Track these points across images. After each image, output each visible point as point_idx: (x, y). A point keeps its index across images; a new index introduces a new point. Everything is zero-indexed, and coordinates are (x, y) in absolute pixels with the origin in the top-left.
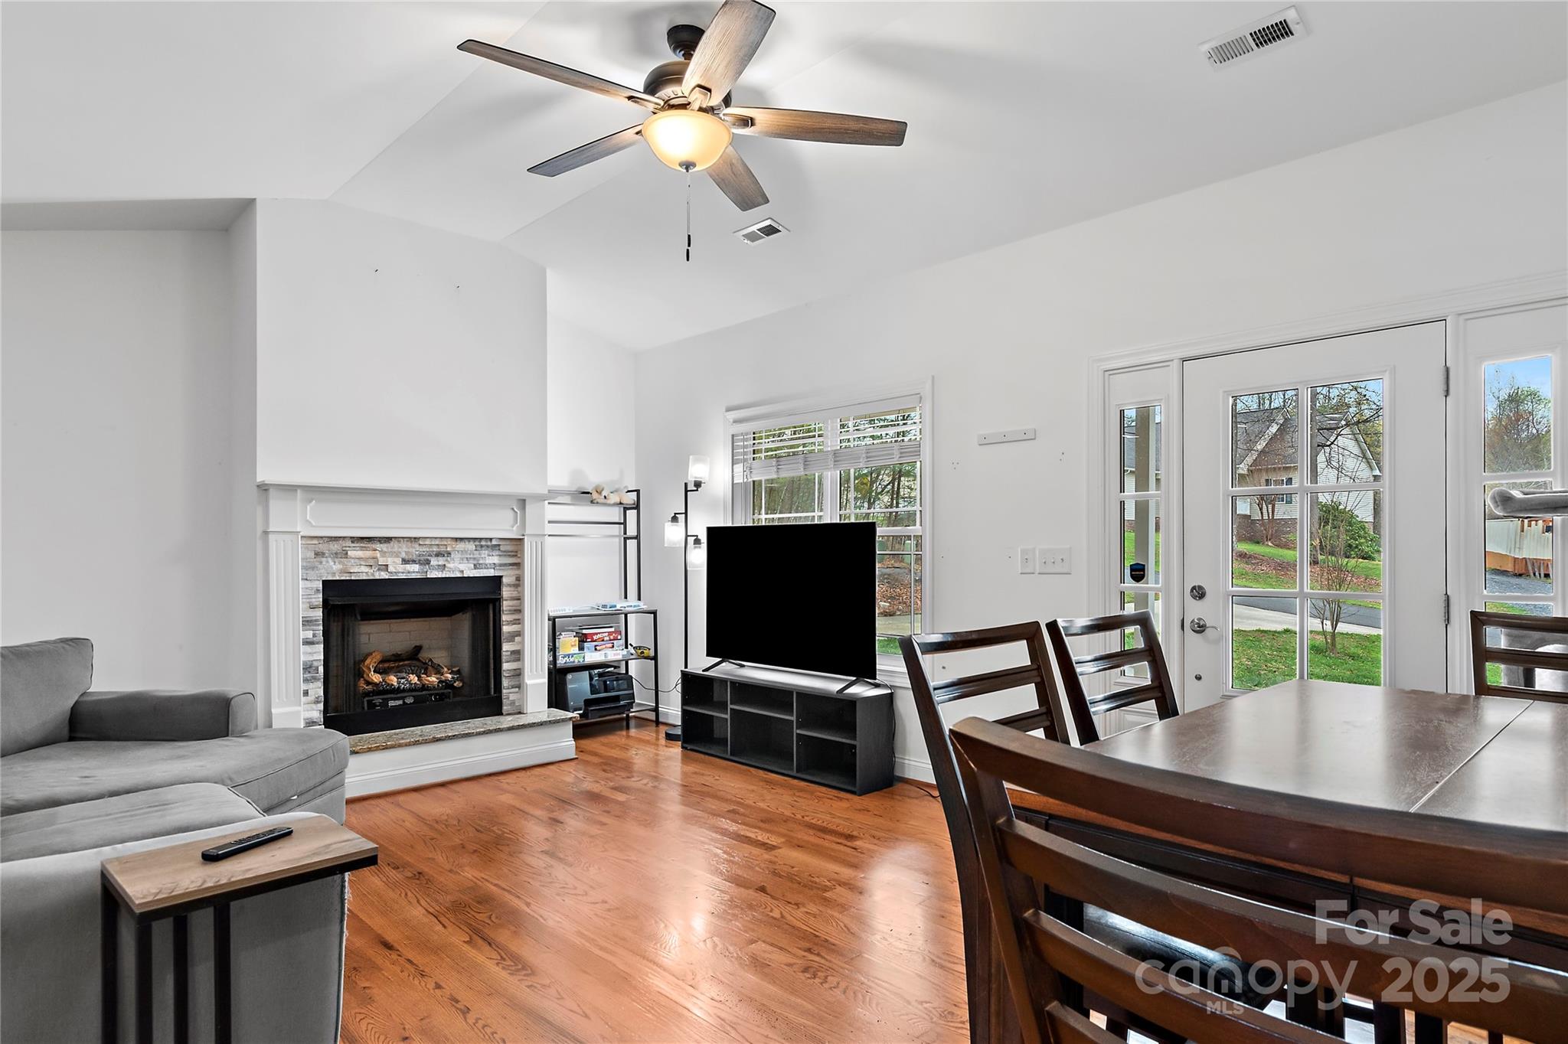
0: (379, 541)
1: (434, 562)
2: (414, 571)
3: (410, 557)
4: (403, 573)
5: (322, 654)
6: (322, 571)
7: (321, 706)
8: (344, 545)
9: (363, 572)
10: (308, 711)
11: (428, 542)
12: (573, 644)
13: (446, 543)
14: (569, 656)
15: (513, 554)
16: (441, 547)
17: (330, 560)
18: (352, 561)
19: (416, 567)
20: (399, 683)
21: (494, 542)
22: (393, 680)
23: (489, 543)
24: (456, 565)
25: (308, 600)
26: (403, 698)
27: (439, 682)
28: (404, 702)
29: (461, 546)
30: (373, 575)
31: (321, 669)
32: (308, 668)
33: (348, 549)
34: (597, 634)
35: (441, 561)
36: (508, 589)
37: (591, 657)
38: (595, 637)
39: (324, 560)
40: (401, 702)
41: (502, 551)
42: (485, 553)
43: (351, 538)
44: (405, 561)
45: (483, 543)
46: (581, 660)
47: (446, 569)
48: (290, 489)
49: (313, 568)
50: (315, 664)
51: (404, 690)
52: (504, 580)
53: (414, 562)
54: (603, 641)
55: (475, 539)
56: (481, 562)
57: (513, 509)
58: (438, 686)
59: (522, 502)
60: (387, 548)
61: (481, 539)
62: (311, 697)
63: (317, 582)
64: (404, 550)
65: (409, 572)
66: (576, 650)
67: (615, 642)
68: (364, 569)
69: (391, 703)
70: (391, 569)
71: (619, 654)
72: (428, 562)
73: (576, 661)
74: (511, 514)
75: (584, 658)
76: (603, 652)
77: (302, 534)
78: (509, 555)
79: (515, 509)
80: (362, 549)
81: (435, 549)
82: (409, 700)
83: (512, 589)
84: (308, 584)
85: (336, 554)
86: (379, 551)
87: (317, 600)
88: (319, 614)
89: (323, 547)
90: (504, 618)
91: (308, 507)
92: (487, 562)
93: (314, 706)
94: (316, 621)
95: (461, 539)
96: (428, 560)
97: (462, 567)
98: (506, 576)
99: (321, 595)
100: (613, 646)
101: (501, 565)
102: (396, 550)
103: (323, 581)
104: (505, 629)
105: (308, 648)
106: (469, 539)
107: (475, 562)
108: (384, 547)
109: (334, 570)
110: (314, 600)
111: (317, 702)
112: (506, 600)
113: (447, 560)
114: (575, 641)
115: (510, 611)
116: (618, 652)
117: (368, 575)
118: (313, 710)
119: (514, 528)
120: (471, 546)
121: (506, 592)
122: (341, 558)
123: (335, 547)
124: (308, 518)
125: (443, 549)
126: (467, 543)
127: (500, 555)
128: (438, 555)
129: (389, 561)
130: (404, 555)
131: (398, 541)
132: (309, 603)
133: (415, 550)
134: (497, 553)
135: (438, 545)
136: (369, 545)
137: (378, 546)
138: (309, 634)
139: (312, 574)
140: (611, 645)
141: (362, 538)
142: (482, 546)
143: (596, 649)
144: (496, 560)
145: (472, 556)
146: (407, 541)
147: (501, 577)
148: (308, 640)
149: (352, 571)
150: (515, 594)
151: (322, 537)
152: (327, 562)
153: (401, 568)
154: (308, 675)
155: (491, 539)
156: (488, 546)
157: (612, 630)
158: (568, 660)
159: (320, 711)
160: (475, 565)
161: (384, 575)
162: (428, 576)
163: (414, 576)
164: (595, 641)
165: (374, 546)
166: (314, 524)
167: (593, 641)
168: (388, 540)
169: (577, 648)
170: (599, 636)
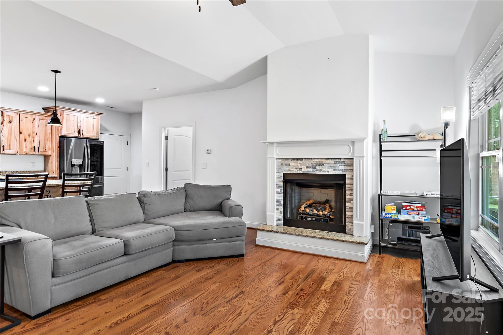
0: (299, 160)
1: (318, 167)
2: (311, 171)
3: (309, 166)
4: (307, 171)
5: (283, 197)
6: (283, 170)
7: (282, 215)
8: (289, 161)
9: (295, 171)
10: (278, 215)
11: (316, 160)
12: (393, 209)
13: (322, 160)
14: (388, 214)
15: (350, 165)
16: (320, 162)
17: (285, 166)
18: (291, 167)
19: (311, 170)
20: (310, 212)
21: (342, 160)
22: (308, 210)
23: (340, 160)
24: (326, 169)
25: (279, 179)
26: (311, 218)
27: (323, 214)
28: (312, 219)
29: (328, 161)
30: (297, 172)
31: (282, 202)
32: (278, 201)
33: (290, 162)
34: (409, 206)
35: (321, 167)
36: (348, 180)
37: (403, 217)
38: (408, 208)
39: (283, 166)
40: (311, 219)
41: (346, 164)
42: (338, 164)
43: (291, 159)
44: (308, 167)
45: (337, 160)
46: (396, 217)
47: (323, 171)
48: (272, 143)
49: (280, 169)
50: (280, 200)
51: (311, 215)
52: (347, 176)
53: (310, 167)
54: (413, 210)
55: (334, 159)
56: (336, 168)
57: (349, 146)
58: (323, 216)
59: (353, 142)
60: (302, 162)
61: (336, 159)
62: (279, 211)
63: (281, 174)
64: (308, 163)
65: (309, 171)
66: (395, 212)
67: (420, 212)
68: (295, 170)
69: (308, 219)
70: (303, 170)
71: (422, 219)
72: (315, 168)
73: (393, 217)
74: (349, 148)
75: (398, 216)
76: (412, 216)
77: (276, 157)
78: (349, 166)
79: (350, 146)
80: (294, 162)
81: (318, 163)
82: (314, 219)
83: (350, 180)
84: (279, 174)
85: (286, 164)
86: (299, 163)
87: (282, 179)
88: (282, 184)
89: (283, 162)
90: (347, 192)
91: (278, 149)
92: (339, 168)
93: (280, 214)
94: (281, 186)
95: (328, 159)
96: (315, 167)
97: (328, 170)
98: (347, 174)
99: (283, 178)
100: (419, 214)
101: (345, 170)
102: (305, 163)
103: (283, 173)
104: (347, 197)
105: (279, 195)
106: (331, 159)
107: (334, 168)
108: (301, 162)
109: (286, 170)
110: (280, 179)
111: (281, 213)
112: (347, 185)
113: (323, 167)
114: (394, 208)
115: (349, 189)
116: (422, 217)
117: (296, 172)
118: (279, 215)
119: (350, 154)
120: (332, 162)
121: (348, 182)
122: (288, 166)
123: (286, 162)
124: (278, 152)
125: (321, 163)
126: (331, 160)
127: (345, 166)
128: (319, 165)
129: (302, 167)
130: (307, 165)
131: (306, 160)
132: (279, 180)
133: (311, 163)
134: (343, 165)
135: (319, 161)
136: (296, 161)
137: (299, 162)
138: (279, 190)
139: (280, 171)
140: (417, 213)
141: (294, 159)
142: (337, 162)
143: (408, 214)
144: (343, 167)
145: (333, 166)
146: (309, 160)
147: (346, 175)
148: (279, 192)
149: (291, 170)
150: (351, 182)
151: (282, 159)
152: (284, 167)
153: (306, 170)
154: (278, 204)
155: (340, 159)
156: (339, 162)
157: (420, 205)
158: (388, 216)
159: (282, 216)
160: (334, 169)
161: (301, 172)
162: (316, 173)
163: (311, 173)
164: (408, 209)
165: (298, 162)
166: (279, 154)
167: (406, 209)
168: (302, 159)
169: (396, 212)
170: (410, 207)
